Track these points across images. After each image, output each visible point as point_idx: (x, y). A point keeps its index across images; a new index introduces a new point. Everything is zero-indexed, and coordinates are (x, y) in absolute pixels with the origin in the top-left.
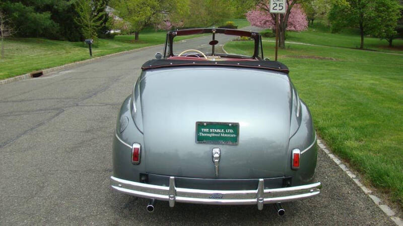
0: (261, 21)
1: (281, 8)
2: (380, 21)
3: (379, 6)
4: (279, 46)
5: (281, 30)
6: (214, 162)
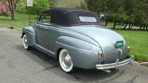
1: (31, 4)
4: (12, 19)
5: (12, 13)
6: (120, 53)
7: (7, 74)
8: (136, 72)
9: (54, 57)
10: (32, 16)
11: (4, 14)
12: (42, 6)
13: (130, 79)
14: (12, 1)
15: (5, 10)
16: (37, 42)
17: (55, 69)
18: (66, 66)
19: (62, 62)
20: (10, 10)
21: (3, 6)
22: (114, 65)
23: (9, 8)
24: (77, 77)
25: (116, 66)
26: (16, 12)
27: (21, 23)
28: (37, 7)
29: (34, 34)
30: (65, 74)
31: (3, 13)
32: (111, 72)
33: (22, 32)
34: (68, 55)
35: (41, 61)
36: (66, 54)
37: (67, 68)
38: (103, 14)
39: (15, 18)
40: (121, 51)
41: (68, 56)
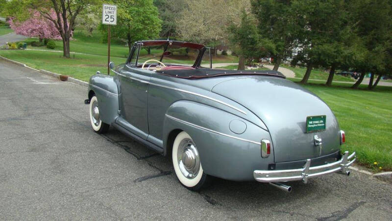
0: (27, 30)
1: (112, 20)
2: (146, 33)
3: (145, 20)
4: (65, 55)
5: (66, 39)
6: (315, 146)
7: (50, 185)
8: (361, 194)
9: (161, 150)
10: (115, 49)
11: (46, 43)
12: (143, 22)
13: (340, 209)
14: (64, 10)
15: (48, 33)
16: (123, 115)
17: (161, 180)
18: (187, 174)
19: (179, 163)
20: (61, 32)
21: (43, 22)
22: (300, 173)
23: (56, 26)
24: (211, 199)
25: (305, 176)
26: (75, 36)
27: (88, 67)
28: (129, 25)
29: (116, 96)
30: (184, 192)
31: (41, 40)
32: (290, 189)
33: (87, 90)
34: (192, 147)
35: (131, 160)
36: (189, 145)
37: (188, 177)
38: (301, 47)
39: (70, 53)
40: (320, 140)
41: (192, 150)
